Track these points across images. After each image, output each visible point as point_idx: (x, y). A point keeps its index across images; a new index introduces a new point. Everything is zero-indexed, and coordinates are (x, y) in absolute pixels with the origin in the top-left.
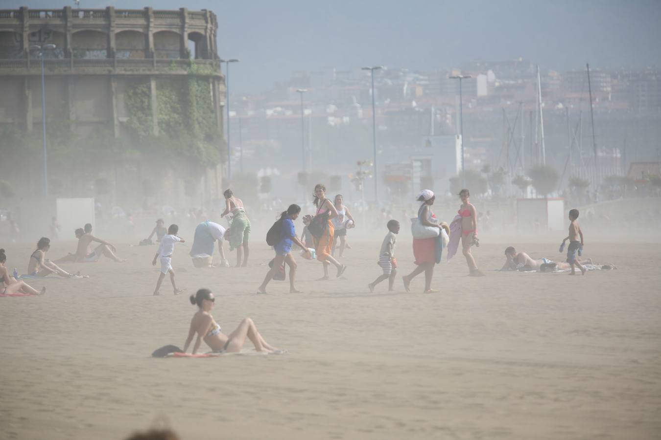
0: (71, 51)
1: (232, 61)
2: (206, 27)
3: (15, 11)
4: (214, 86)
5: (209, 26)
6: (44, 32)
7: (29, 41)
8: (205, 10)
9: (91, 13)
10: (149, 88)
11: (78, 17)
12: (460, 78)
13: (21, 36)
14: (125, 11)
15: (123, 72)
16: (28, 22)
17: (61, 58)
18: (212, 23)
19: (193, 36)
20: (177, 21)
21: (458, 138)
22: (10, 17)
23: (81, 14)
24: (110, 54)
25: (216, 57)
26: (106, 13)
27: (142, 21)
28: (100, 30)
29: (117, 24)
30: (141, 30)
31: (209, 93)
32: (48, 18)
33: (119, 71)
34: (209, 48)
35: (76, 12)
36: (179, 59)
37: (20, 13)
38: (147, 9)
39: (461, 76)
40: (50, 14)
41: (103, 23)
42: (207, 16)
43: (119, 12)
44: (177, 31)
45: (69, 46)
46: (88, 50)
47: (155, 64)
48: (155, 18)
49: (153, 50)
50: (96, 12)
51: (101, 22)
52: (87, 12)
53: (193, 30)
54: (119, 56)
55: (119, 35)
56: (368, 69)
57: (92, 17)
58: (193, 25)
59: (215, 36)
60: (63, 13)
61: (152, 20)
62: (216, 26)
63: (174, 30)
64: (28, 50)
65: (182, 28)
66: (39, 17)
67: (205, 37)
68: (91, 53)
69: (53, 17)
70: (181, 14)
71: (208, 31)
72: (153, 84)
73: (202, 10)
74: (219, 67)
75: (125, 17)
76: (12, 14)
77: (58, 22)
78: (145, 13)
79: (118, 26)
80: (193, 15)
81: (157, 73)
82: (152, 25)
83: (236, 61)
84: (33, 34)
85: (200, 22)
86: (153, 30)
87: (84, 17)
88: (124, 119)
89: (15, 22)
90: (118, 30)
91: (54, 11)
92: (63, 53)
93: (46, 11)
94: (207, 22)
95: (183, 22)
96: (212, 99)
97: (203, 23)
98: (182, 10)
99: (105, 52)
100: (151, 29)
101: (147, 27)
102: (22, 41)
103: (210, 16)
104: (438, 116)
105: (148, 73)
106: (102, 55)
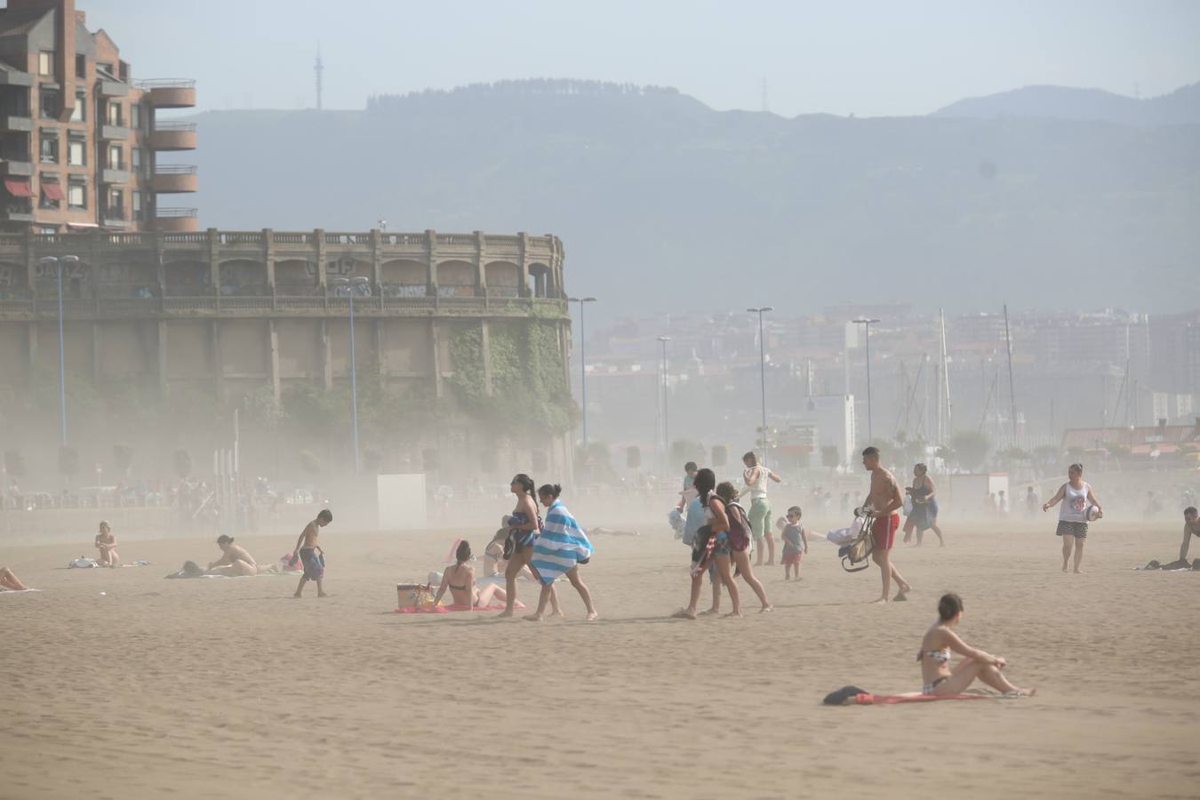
0: (381, 286)
1: (588, 300)
2: (552, 257)
3: (308, 235)
4: (561, 332)
5: (555, 255)
6: (346, 262)
7: (327, 273)
8: (550, 236)
9: (406, 238)
10: (481, 335)
11: (389, 242)
12: (867, 322)
13: (316, 266)
14: (449, 236)
15: (448, 314)
16: (325, 249)
17: (368, 295)
18: (558, 252)
19: (537, 270)
20: (515, 249)
21: (848, 399)
22: (301, 242)
23: (393, 240)
24: (431, 290)
25: (564, 296)
26: (425, 239)
27: (470, 249)
28: (416, 260)
29: (439, 253)
30: (469, 260)
31: (556, 340)
32: (351, 244)
33: (442, 312)
34: (555, 283)
35: (387, 236)
36: (517, 297)
37: (315, 237)
38: (477, 233)
39: (868, 320)
40: (353, 238)
41: (422, 251)
42: (552, 243)
43: (441, 237)
44: (515, 262)
45: (378, 281)
46: (402, 285)
47: (488, 304)
48: (487, 244)
49: (485, 285)
50: (412, 236)
51: (419, 249)
52: (400, 236)
53: (535, 261)
54: (442, 293)
55: (441, 267)
56: (754, 310)
57: (406, 243)
58: (535, 255)
59: (561, 269)
60: (370, 238)
61: (482, 247)
62: (563, 257)
63: (510, 261)
64: (325, 285)
65: (522, 257)
66: (339, 242)
67: (551, 269)
68: (406, 288)
69: (357, 242)
70: (519, 240)
71: (554, 262)
72: (485, 330)
73: (546, 235)
74: (566, 307)
75: (449, 243)
76: (304, 238)
77: (363, 249)
78: (475, 239)
79: (441, 255)
80: (536, 241)
81: (490, 315)
82: (483, 254)
83: (594, 300)
84: (332, 265)
85: (546, 251)
86: (485, 261)
87: (397, 243)
88: (448, 374)
89: (309, 248)
90: (440, 261)
91: (358, 235)
92: (369, 289)
93: (348, 235)
94: (552, 251)
95: (523, 251)
96: (559, 348)
97: (547, 251)
98: (521, 234)
99: (424, 288)
100: (481, 259)
101: (478, 256)
102: (317, 274)
103: (556, 243)
104: (798, 373)
105: (479, 315)
106: (420, 292)
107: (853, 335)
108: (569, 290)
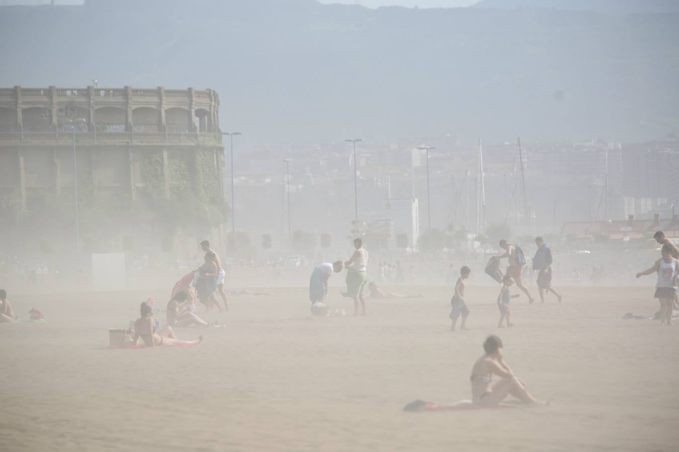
0: (94, 125)
1: (236, 134)
2: (211, 104)
3: (44, 90)
4: (217, 156)
5: (213, 103)
6: (71, 108)
7: (57, 116)
8: (210, 90)
9: (111, 92)
10: (162, 158)
11: (100, 95)
12: (428, 149)
13: (50, 111)
14: (141, 90)
15: (139, 144)
16: (56, 99)
17: (85, 131)
18: (215, 101)
19: (200, 113)
20: (186, 99)
21: (414, 201)
22: (40, 95)
23: (102, 93)
24: (128, 128)
25: (219, 131)
26: (124, 92)
27: (155, 99)
28: (119, 107)
29: (133, 102)
30: (154, 107)
31: (213, 161)
32: (74, 96)
33: (136, 142)
34: (213, 122)
35: (98, 90)
36: (187, 132)
37: (49, 92)
38: (159, 88)
39: (428, 147)
40: (75, 92)
41: (122, 100)
42: (210, 95)
43: (136, 91)
44: (186, 108)
45: (92, 121)
46: (108, 124)
47: (167, 137)
48: (167, 96)
49: (165, 124)
50: (115, 91)
51: (120, 99)
52: (107, 91)
53: (199, 107)
54: (136, 129)
55: (135, 111)
56: (350, 141)
57: (112, 96)
58: (199, 103)
59: (217, 112)
60: (87, 92)
61: (164, 98)
62: (219, 105)
63: (183, 107)
64: (56, 124)
65: (190, 105)
66: (66, 95)
67: (210, 112)
68: (111, 126)
69: (78, 95)
70: (189, 93)
71: (212, 107)
72: (165, 154)
73: (207, 90)
74: (220, 139)
75: (141, 95)
76: (42, 92)
77: (83, 100)
78: (158, 92)
79: (135, 103)
80: (200, 94)
81: (168, 144)
82: (164, 102)
83: (240, 134)
84: (61, 110)
85: (207, 100)
86: (165, 107)
87: (105, 95)
88: (140, 185)
89: (45, 99)
90: (134, 107)
91: (78, 90)
92: (86, 126)
93: (72, 90)
94: (211, 100)
95: (191, 101)
96: (216, 167)
97: (208, 100)
98: (190, 89)
99: (123, 126)
100: (163, 106)
101: (160, 104)
102: (51, 117)
103: (214, 95)
104: (379, 183)
105: (160, 144)
106: (121, 128)
107: (417, 157)
108: (223, 127)
